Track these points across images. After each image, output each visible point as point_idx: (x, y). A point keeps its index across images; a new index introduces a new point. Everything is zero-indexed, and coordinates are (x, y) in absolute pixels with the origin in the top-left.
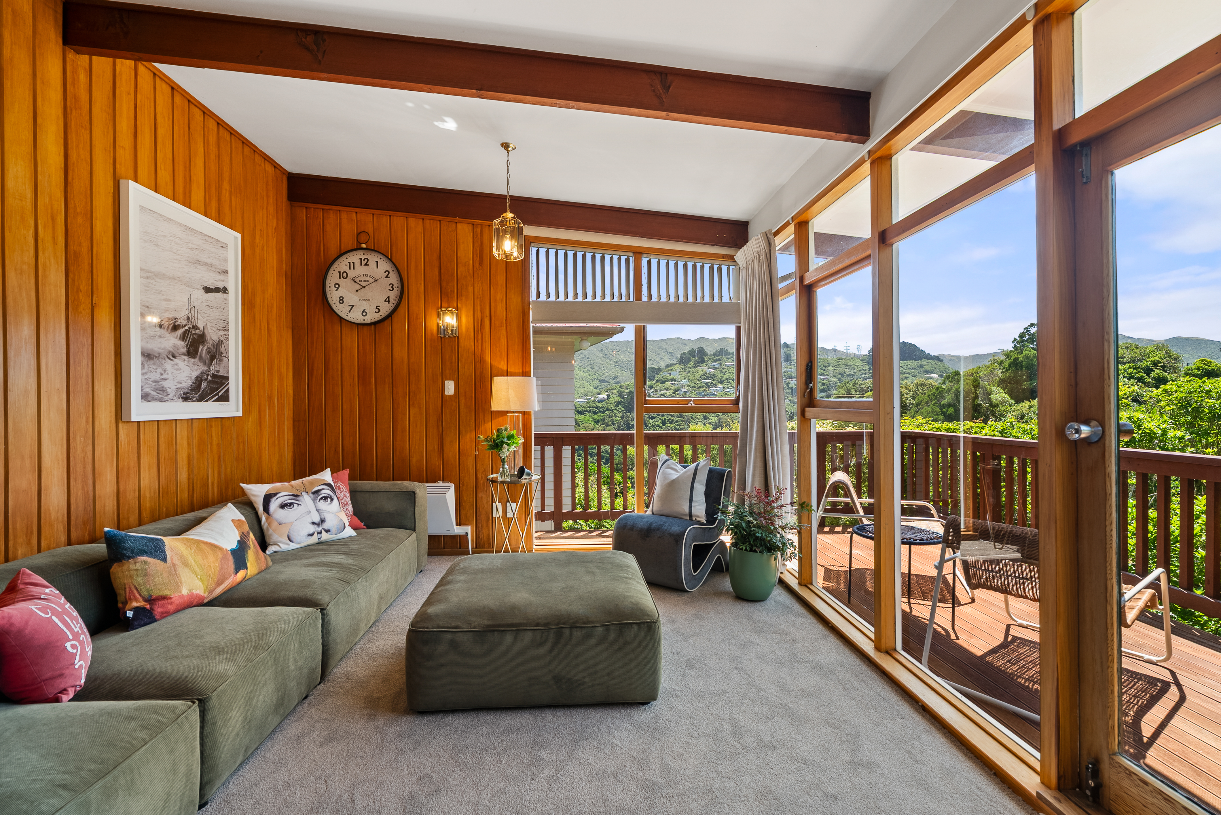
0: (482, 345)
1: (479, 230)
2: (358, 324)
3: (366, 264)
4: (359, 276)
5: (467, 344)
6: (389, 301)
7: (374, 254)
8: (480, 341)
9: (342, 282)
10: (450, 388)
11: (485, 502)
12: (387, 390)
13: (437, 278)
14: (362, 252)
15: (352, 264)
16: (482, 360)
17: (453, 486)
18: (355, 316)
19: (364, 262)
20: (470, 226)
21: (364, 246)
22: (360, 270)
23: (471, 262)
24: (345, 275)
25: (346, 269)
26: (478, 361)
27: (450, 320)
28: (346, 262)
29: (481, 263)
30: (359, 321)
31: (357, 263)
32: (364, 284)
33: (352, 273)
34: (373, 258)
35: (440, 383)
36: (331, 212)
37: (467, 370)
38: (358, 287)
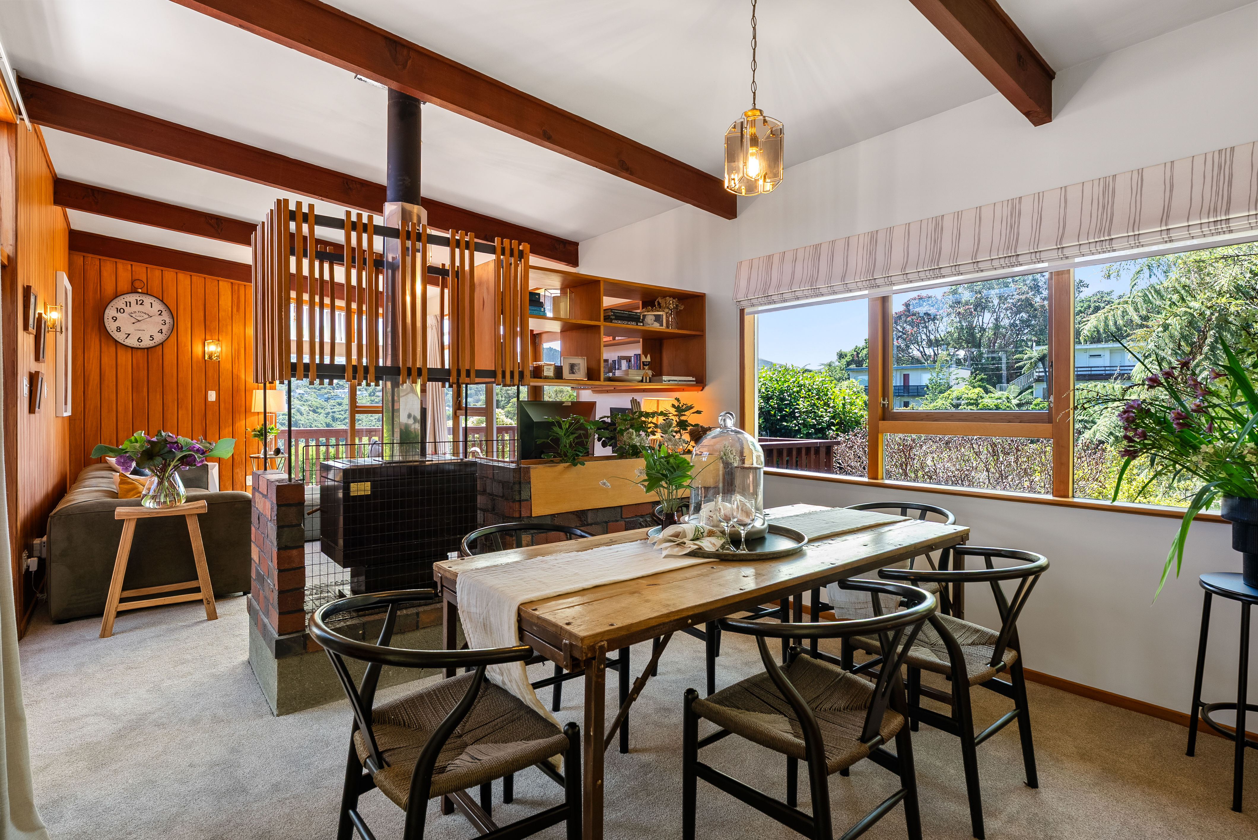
0: (239, 366)
1: (236, 287)
2: (132, 348)
3: (141, 304)
4: (135, 312)
5: (226, 366)
6: (162, 333)
7: (148, 297)
8: (237, 364)
9: (119, 315)
10: (212, 396)
11: (240, 475)
12: (158, 397)
13: (202, 318)
14: (138, 295)
15: (128, 304)
16: (238, 377)
17: (217, 464)
18: (132, 342)
19: (139, 303)
20: (230, 284)
21: (140, 291)
22: (135, 308)
23: (230, 309)
24: (122, 311)
25: (124, 306)
26: (234, 378)
27: (212, 348)
28: (124, 301)
29: (238, 310)
30: (135, 346)
31: (133, 303)
32: (139, 319)
33: (127, 309)
34: (148, 300)
35: (204, 392)
36: (108, 262)
37: (226, 384)
38: (134, 321)
